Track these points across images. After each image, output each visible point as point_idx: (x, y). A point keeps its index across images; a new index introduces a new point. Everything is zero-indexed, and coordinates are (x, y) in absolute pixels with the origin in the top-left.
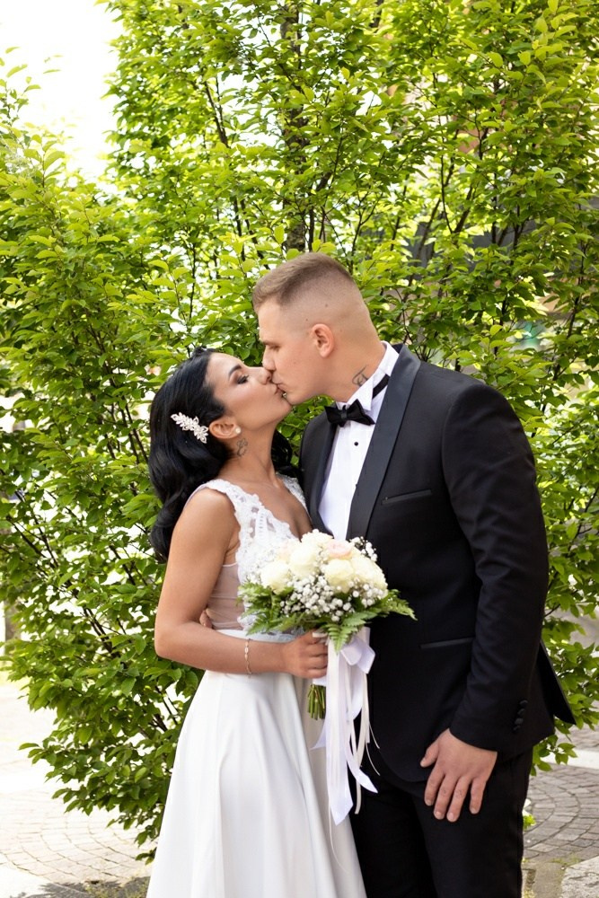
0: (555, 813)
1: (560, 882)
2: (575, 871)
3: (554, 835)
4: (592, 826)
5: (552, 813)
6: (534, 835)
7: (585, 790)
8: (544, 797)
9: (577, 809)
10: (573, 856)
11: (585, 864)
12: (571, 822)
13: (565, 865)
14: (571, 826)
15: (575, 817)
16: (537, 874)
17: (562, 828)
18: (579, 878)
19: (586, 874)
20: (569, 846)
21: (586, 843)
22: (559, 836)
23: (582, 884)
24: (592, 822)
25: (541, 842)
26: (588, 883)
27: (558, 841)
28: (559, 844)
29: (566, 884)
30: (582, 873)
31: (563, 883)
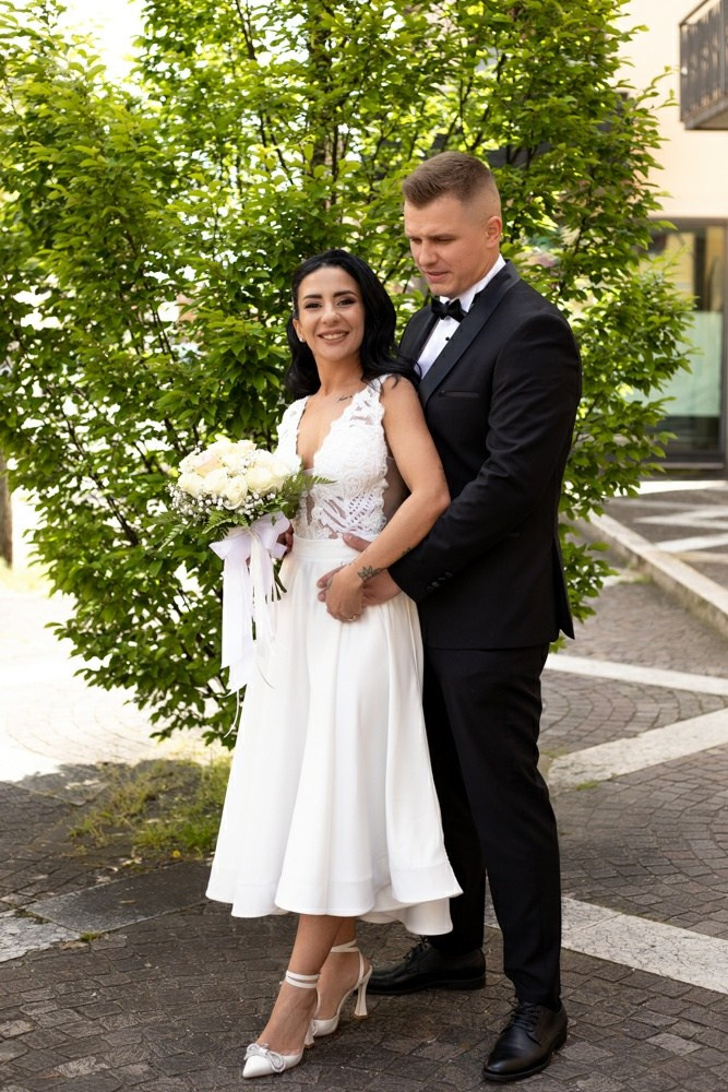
1: (547, 771)
2: (562, 762)
4: (580, 724)
7: (576, 693)
9: (566, 709)
10: (561, 749)
11: (572, 756)
12: (561, 720)
13: (553, 757)
14: (560, 723)
15: (565, 716)
17: (552, 725)
18: (566, 768)
19: (572, 765)
20: (558, 741)
21: (574, 739)
22: (549, 733)
23: (568, 773)
24: (580, 720)
26: (574, 772)
27: (547, 736)
28: (548, 738)
29: (554, 772)
30: (569, 763)
31: (550, 771)
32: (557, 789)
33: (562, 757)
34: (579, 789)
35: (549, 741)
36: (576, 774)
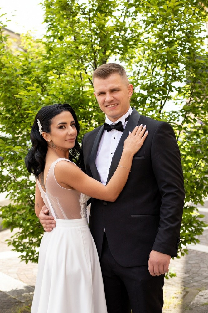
0: (206, 272)
1: (195, 296)
2: (202, 293)
3: (202, 280)
5: (205, 272)
6: (195, 279)
8: (206, 266)
10: (204, 288)
13: (200, 291)
16: (189, 293)
17: (205, 278)
18: (202, 296)
19: (205, 295)
20: (205, 284)
22: (204, 281)
23: (202, 298)
25: (196, 282)
26: (205, 297)
27: (202, 282)
28: (202, 283)
29: (197, 297)
30: (205, 294)
31: (196, 297)
32: (195, 305)
33: (203, 291)
34: (203, 305)
35: (202, 284)
36: (205, 298)
